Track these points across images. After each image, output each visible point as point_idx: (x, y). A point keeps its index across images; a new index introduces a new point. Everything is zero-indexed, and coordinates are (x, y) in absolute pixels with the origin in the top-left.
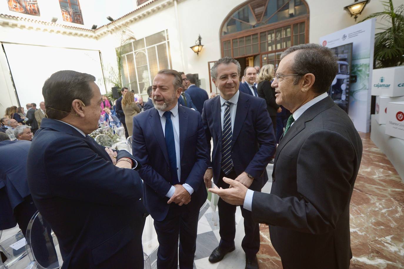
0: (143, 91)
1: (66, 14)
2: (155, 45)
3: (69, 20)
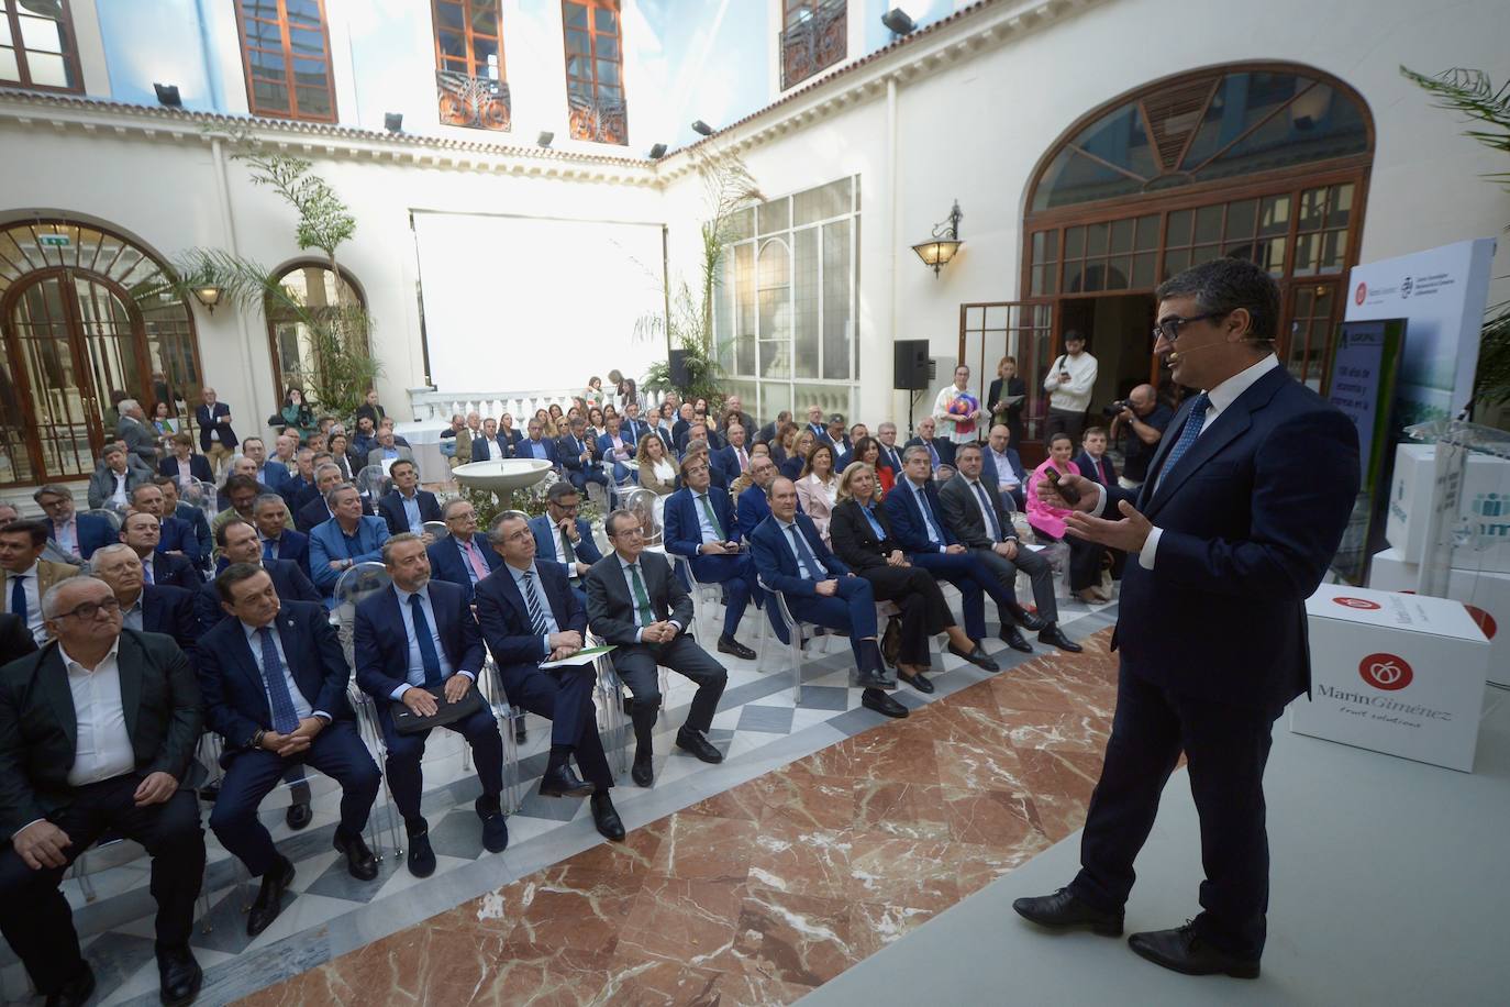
0: (769, 370)
1: (580, 118)
2: (819, 223)
3: (587, 135)
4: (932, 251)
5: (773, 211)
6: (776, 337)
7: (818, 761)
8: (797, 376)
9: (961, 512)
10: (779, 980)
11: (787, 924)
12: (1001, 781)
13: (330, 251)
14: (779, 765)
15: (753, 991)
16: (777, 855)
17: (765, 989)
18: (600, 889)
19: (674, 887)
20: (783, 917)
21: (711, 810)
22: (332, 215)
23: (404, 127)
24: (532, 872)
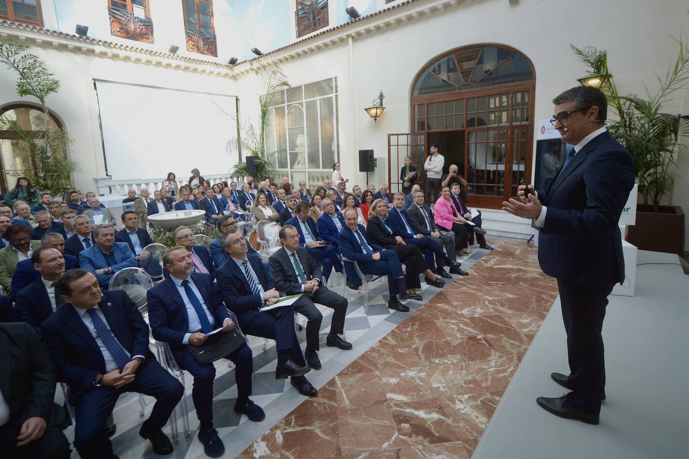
0: (295, 165)
1: (192, 41)
2: (318, 98)
3: (196, 50)
4: (373, 111)
5: (293, 92)
6: (297, 150)
7: (390, 338)
8: (309, 168)
9: (417, 220)
10: (428, 444)
11: (417, 417)
12: (469, 333)
13: (42, 98)
14: (374, 343)
15: (419, 453)
16: (395, 385)
17: (424, 450)
18: (317, 423)
19: (355, 413)
20: (413, 413)
21: (353, 371)
22: (43, 78)
23: (89, 34)
24: (274, 424)
